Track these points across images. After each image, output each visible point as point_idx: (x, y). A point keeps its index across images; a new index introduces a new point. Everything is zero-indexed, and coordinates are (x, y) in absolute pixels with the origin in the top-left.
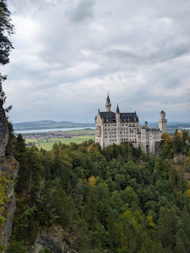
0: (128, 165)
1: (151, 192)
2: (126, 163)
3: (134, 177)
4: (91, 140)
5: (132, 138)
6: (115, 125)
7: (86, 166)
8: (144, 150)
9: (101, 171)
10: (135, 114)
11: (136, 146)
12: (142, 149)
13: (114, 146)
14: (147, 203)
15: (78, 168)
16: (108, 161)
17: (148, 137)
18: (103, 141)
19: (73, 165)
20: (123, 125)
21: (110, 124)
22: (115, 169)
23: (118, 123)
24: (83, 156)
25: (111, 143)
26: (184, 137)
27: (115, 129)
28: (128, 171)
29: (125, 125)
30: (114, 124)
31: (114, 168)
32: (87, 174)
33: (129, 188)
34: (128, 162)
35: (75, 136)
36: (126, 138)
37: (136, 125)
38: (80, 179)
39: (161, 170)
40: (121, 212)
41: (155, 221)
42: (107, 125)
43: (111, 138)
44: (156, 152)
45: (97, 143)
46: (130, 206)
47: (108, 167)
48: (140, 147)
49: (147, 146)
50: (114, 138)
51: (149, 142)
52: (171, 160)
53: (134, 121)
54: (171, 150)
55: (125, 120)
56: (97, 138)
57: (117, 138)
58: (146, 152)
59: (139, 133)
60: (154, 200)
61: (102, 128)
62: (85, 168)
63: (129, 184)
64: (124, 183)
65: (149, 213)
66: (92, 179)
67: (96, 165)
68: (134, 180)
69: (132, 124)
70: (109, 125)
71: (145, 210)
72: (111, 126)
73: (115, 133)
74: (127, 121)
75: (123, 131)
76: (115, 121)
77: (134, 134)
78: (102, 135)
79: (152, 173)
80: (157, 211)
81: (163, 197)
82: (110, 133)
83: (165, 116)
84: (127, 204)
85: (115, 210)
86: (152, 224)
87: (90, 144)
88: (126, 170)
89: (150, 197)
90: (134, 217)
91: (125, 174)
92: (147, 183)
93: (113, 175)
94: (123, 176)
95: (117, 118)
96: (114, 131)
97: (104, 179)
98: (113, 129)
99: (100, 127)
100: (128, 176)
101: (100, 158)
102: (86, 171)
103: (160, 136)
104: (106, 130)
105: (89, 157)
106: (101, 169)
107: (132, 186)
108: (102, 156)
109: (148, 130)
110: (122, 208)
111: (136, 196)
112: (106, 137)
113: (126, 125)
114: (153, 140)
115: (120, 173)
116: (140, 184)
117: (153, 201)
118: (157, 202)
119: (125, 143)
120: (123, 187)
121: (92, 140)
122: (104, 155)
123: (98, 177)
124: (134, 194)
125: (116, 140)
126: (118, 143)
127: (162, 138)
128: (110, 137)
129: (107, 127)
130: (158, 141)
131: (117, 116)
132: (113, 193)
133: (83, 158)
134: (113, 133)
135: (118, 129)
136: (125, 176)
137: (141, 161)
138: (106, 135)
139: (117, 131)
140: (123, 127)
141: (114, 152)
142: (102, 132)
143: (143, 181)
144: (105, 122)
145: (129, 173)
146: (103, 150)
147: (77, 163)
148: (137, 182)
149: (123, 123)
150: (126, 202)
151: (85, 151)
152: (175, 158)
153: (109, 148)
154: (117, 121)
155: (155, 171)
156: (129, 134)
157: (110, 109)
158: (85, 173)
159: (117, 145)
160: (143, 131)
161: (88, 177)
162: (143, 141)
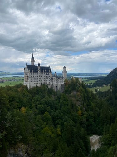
0: (46, 99)
1: (59, 114)
2: (44, 97)
3: (49, 106)
5: (47, 82)
6: (37, 74)
7: (18, 101)
8: (54, 88)
9: (28, 103)
10: (49, 67)
11: (49, 87)
12: (53, 89)
13: (37, 87)
14: (56, 121)
15: (13, 102)
16: (33, 97)
17: (57, 82)
18: (30, 84)
19: (9, 100)
20: (42, 74)
21: (34, 73)
22: (37, 102)
23: (39, 72)
24: (16, 95)
25: (35, 86)
26: (76, 81)
27: (37, 77)
28: (45, 102)
29: (43, 74)
30: (37, 73)
31: (36, 101)
32: (19, 106)
33: (46, 113)
34: (46, 97)
35: (7, 81)
36: (44, 82)
37: (50, 74)
38: (15, 110)
39: (64, 100)
40: (42, 128)
41: (61, 131)
42: (32, 74)
43: (34, 83)
44: (61, 90)
45: (25, 85)
46: (47, 124)
47: (33, 101)
48: (52, 88)
49: (56, 87)
50: (37, 82)
51: (57, 84)
52: (69, 95)
53: (48, 72)
54: (70, 89)
55: (43, 71)
56: (25, 82)
57: (39, 82)
58: (56, 90)
59: (52, 79)
60: (61, 119)
61: (29, 75)
62: (18, 102)
63: (46, 110)
64: (43, 110)
65: (58, 127)
66: (23, 109)
67: (25, 100)
68: (49, 107)
69: (48, 74)
70: (33, 74)
71: (56, 126)
72: (35, 74)
73: (37, 79)
74: (45, 72)
75: (42, 78)
76: (37, 72)
77: (49, 80)
78: (29, 80)
79: (59, 103)
80: (62, 125)
81: (65, 116)
82: (34, 79)
83: (66, 69)
84: (45, 123)
85: (38, 127)
86: (60, 133)
87: (20, 86)
88: (44, 102)
89: (58, 117)
90: (50, 130)
91: (43, 104)
92: (56, 109)
93: (36, 106)
94: (42, 106)
95: (38, 69)
96: (36, 78)
97: (31, 109)
98: (36, 77)
99: (27, 75)
100: (46, 105)
101: (27, 95)
102: (19, 104)
103: (63, 80)
104: (31, 77)
105: (20, 95)
106: (28, 102)
107: (48, 112)
108: (29, 94)
109: (57, 77)
110: (43, 126)
111: (50, 117)
112: (31, 82)
113: (44, 74)
114: (60, 83)
115: (41, 104)
116: (52, 110)
117: (60, 120)
119: (44, 86)
120: (42, 112)
121: (21, 84)
122: (30, 93)
123: (27, 108)
124: (50, 116)
125: (38, 83)
126: (39, 85)
127: (64, 82)
128: (34, 81)
129: (32, 75)
130: (62, 83)
131: (39, 68)
132: (37, 117)
133: (16, 96)
134: (36, 79)
135: (39, 76)
136: (44, 106)
137: (53, 96)
138: (31, 80)
139: (39, 78)
140: (42, 75)
141: (37, 91)
142: (29, 78)
143: (54, 108)
144: (31, 72)
145: (46, 104)
146: (30, 89)
147: (12, 99)
148: (51, 109)
149: (42, 73)
150: (45, 122)
151: (17, 91)
152: (71, 94)
153: (33, 88)
154: (39, 71)
155: (61, 101)
156: (46, 80)
157: (34, 63)
158: (18, 105)
159: (38, 87)
160: (54, 78)
161: (20, 108)
162: (54, 84)
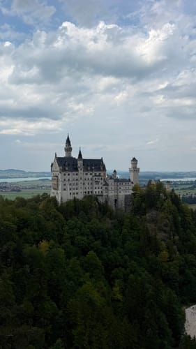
0: (92, 224)
1: (119, 257)
2: (89, 221)
3: (99, 238)
4: (45, 194)
5: (97, 190)
6: (77, 174)
7: (36, 228)
8: (111, 204)
9: (56, 233)
10: (101, 160)
11: (101, 200)
12: (109, 204)
13: (75, 200)
14: (113, 272)
15: (25, 230)
16: (67, 220)
17: (117, 189)
18: (62, 195)
19: (19, 226)
20: (87, 174)
21: (70, 173)
22: (75, 231)
23: (81, 172)
24: (32, 215)
25: (71, 198)
26: (157, 189)
27: (77, 180)
28: (91, 231)
29: (89, 174)
30: (75, 173)
31: (73, 229)
32: (37, 238)
33: (91, 253)
34: (92, 221)
36: (90, 190)
37: (102, 174)
38: (27, 245)
39: (132, 229)
40: (81, 284)
41: (123, 293)
42: (67, 174)
43: (71, 191)
44: (126, 208)
45: (52, 197)
46: (91, 277)
47: (67, 228)
48: (106, 202)
49: (116, 200)
50: (75, 191)
51: (117, 195)
52: (143, 217)
53: (100, 170)
54: (144, 205)
55: (89, 168)
56: (53, 191)
57: (80, 191)
58: (114, 208)
59: (106, 184)
60: (123, 267)
61: (60, 177)
62: (35, 231)
63: (92, 248)
64: (86, 247)
65: (116, 284)
66: (44, 244)
67: (50, 225)
68: (98, 242)
69: (97, 173)
70: (69, 175)
71: (111, 281)
72: (72, 175)
73: (77, 184)
74: (92, 170)
75: (86, 182)
76: (76, 169)
77: (100, 186)
78: (60, 187)
79: (120, 233)
80: (125, 281)
81: (133, 262)
82: (70, 185)
83: (136, 164)
84: (88, 274)
85: (71, 282)
86: (119, 296)
87: (44, 199)
88: (89, 230)
89: (118, 264)
90: (97, 289)
91: (87, 235)
92: (114, 245)
93: (73, 238)
94: (85, 238)
95: (79, 165)
96: (75, 182)
97: (60, 244)
98: (74, 180)
99: (57, 177)
100: (91, 237)
101: (56, 216)
102: (36, 234)
103: (131, 188)
104: (65, 180)
105: (40, 215)
106: (56, 231)
107: (95, 251)
108: (59, 214)
109: (117, 181)
110: (82, 280)
111: (100, 263)
112: (65, 190)
113: (91, 174)
114: (125, 192)
115: (82, 234)
116: (107, 247)
117: (120, 268)
118: (126, 269)
119: (90, 198)
120: (84, 252)
122: (62, 213)
123: (52, 241)
124: (98, 261)
125: (77, 193)
126: (80, 197)
127: (133, 190)
128: (70, 189)
129: (67, 177)
130: (128, 194)
131: (80, 163)
132: (71, 261)
133: (32, 217)
134: (74, 184)
135: (81, 179)
136: (88, 239)
137: (108, 220)
138: (65, 187)
139: (79, 182)
140: (87, 177)
141: (75, 208)
142: (60, 183)
143: (110, 243)
144: (64, 170)
145: (93, 234)
146: (62, 204)
147: (24, 223)
148: (103, 246)
149: (86, 172)
150: (87, 272)
151: (36, 209)
152: (147, 215)
153: (68, 203)
154: (79, 169)
155: (125, 230)
156: (95, 186)
157: (70, 154)
158: (34, 236)
159: (78, 200)
160: (111, 182)
161: (37, 242)
162: (112, 194)
